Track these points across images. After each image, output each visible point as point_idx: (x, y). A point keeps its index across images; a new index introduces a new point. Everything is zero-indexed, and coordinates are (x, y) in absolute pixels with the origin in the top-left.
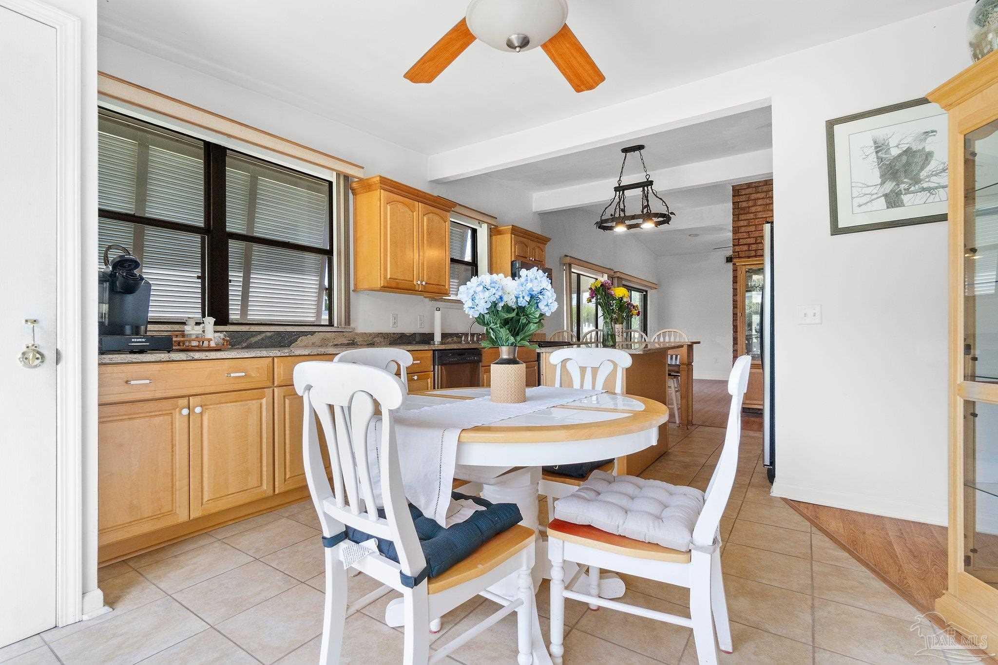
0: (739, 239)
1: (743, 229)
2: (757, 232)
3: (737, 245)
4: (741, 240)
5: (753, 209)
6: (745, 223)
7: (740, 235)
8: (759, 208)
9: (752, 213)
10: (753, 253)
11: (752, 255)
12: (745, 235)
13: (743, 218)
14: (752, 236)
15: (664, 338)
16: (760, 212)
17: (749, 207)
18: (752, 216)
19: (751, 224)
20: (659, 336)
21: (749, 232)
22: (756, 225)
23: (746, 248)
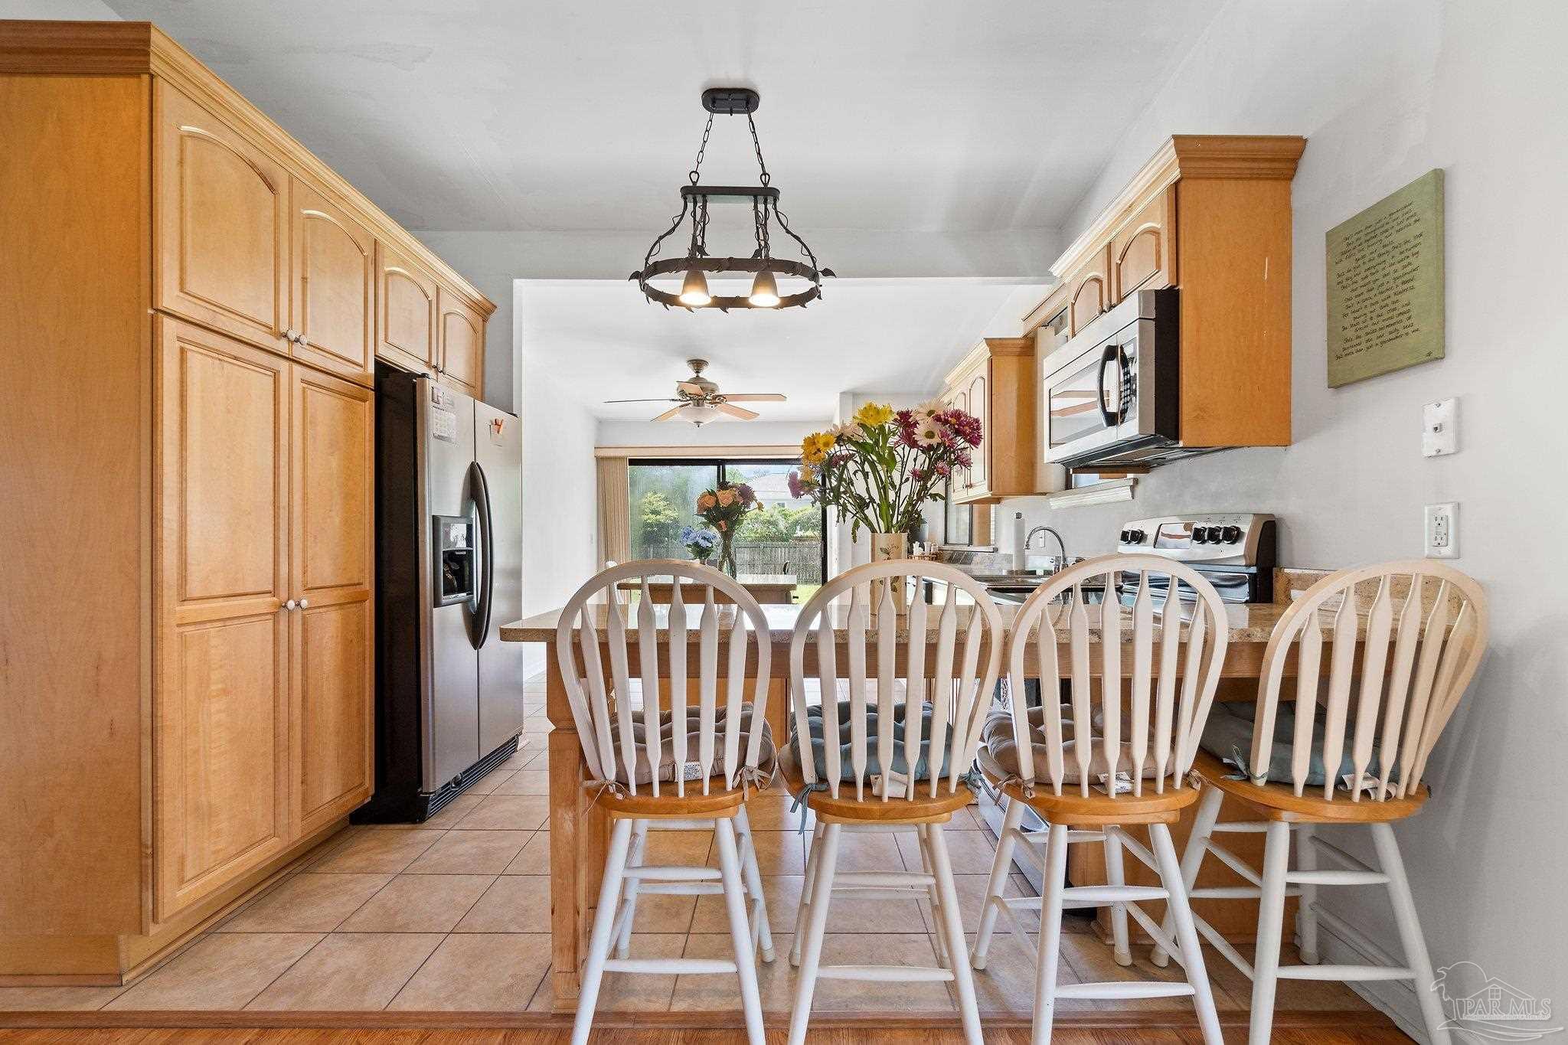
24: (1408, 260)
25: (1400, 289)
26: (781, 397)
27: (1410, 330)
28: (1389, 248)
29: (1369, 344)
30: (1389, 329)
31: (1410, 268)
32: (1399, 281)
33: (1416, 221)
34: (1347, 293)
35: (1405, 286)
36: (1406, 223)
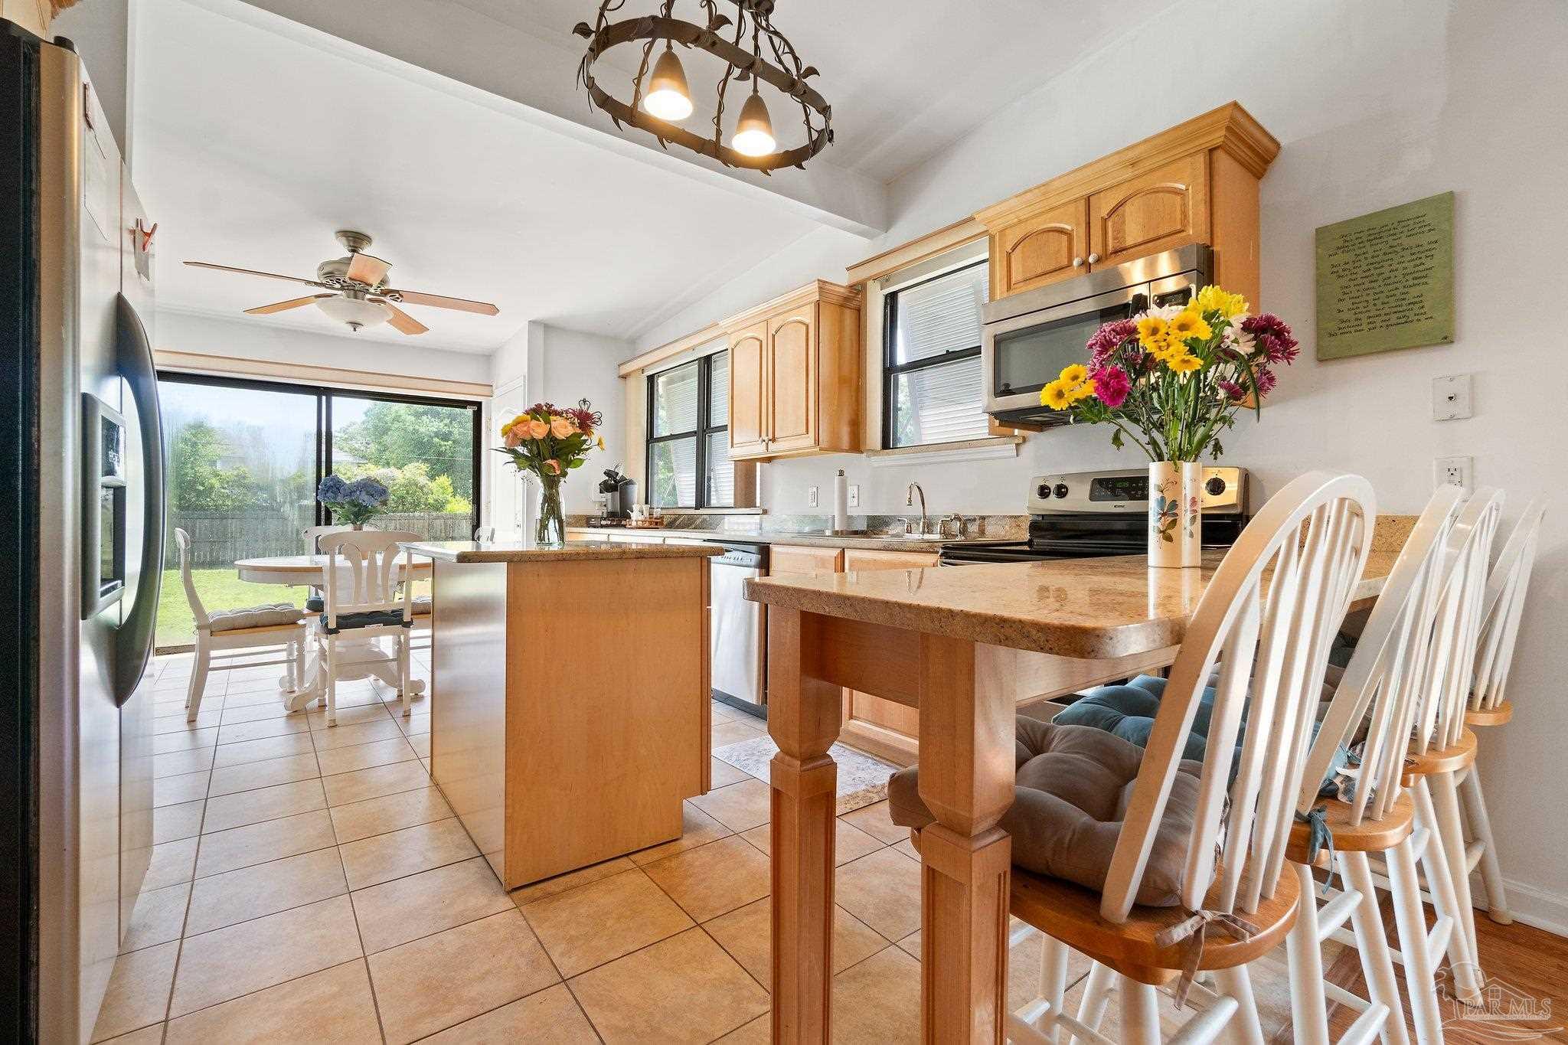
24: (1421, 260)
25: (1411, 283)
26: (492, 310)
27: (1422, 317)
28: (1398, 249)
29: (1371, 326)
30: (1397, 315)
31: (1421, 268)
32: (1410, 277)
33: (1430, 231)
34: (1344, 282)
35: (1416, 282)
36: (1417, 230)
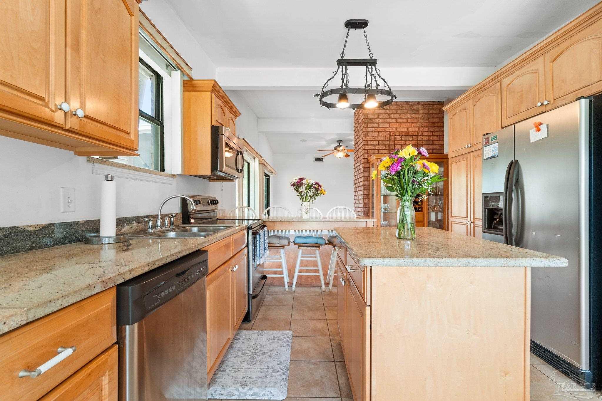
0: (368, 141)
1: (370, 134)
2: (380, 137)
3: (366, 145)
4: (369, 142)
5: (377, 121)
6: (372, 130)
7: (368, 138)
8: (381, 121)
9: (376, 123)
10: (376, 152)
11: (376, 153)
12: (372, 138)
13: (370, 126)
14: (376, 139)
15: (336, 214)
16: (381, 123)
17: (374, 119)
18: (376, 125)
19: (375, 131)
20: (332, 212)
21: (374, 136)
22: (378, 132)
23: (372, 147)
